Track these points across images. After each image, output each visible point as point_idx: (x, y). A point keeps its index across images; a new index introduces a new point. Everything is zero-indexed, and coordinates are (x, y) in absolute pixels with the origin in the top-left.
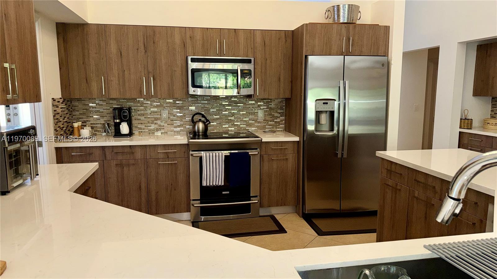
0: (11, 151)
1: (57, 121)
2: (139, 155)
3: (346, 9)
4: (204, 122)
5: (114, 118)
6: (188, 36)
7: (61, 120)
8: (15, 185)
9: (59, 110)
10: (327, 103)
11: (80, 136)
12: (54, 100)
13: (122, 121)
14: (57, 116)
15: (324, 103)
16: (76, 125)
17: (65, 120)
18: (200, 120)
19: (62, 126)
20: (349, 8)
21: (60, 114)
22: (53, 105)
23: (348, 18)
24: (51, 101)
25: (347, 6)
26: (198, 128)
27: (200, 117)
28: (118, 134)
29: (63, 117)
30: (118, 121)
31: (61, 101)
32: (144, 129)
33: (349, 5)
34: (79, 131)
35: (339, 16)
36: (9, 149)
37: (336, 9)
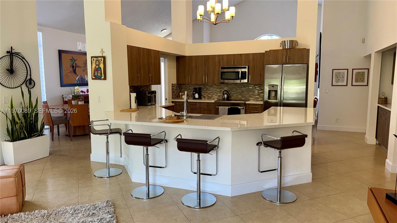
0: (148, 96)
1: (173, 92)
2: (198, 106)
3: (289, 43)
4: (227, 95)
5: (193, 92)
6: (221, 58)
7: (175, 91)
8: (149, 104)
9: (175, 88)
10: (274, 87)
11: (182, 98)
12: (172, 84)
13: (196, 93)
14: (173, 90)
15: (272, 87)
16: (181, 94)
17: (177, 92)
18: (226, 94)
19: (175, 94)
20: (290, 42)
21: (175, 90)
22: (172, 86)
23: (290, 47)
24: (171, 84)
25: (289, 41)
26: (225, 97)
27: (226, 92)
28: (194, 98)
29: (176, 91)
30: (194, 93)
31: (176, 85)
32: (206, 97)
33: (290, 41)
34: (182, 97)
35: (285, 46)
36: (148, 95)
37: (284, 42)
